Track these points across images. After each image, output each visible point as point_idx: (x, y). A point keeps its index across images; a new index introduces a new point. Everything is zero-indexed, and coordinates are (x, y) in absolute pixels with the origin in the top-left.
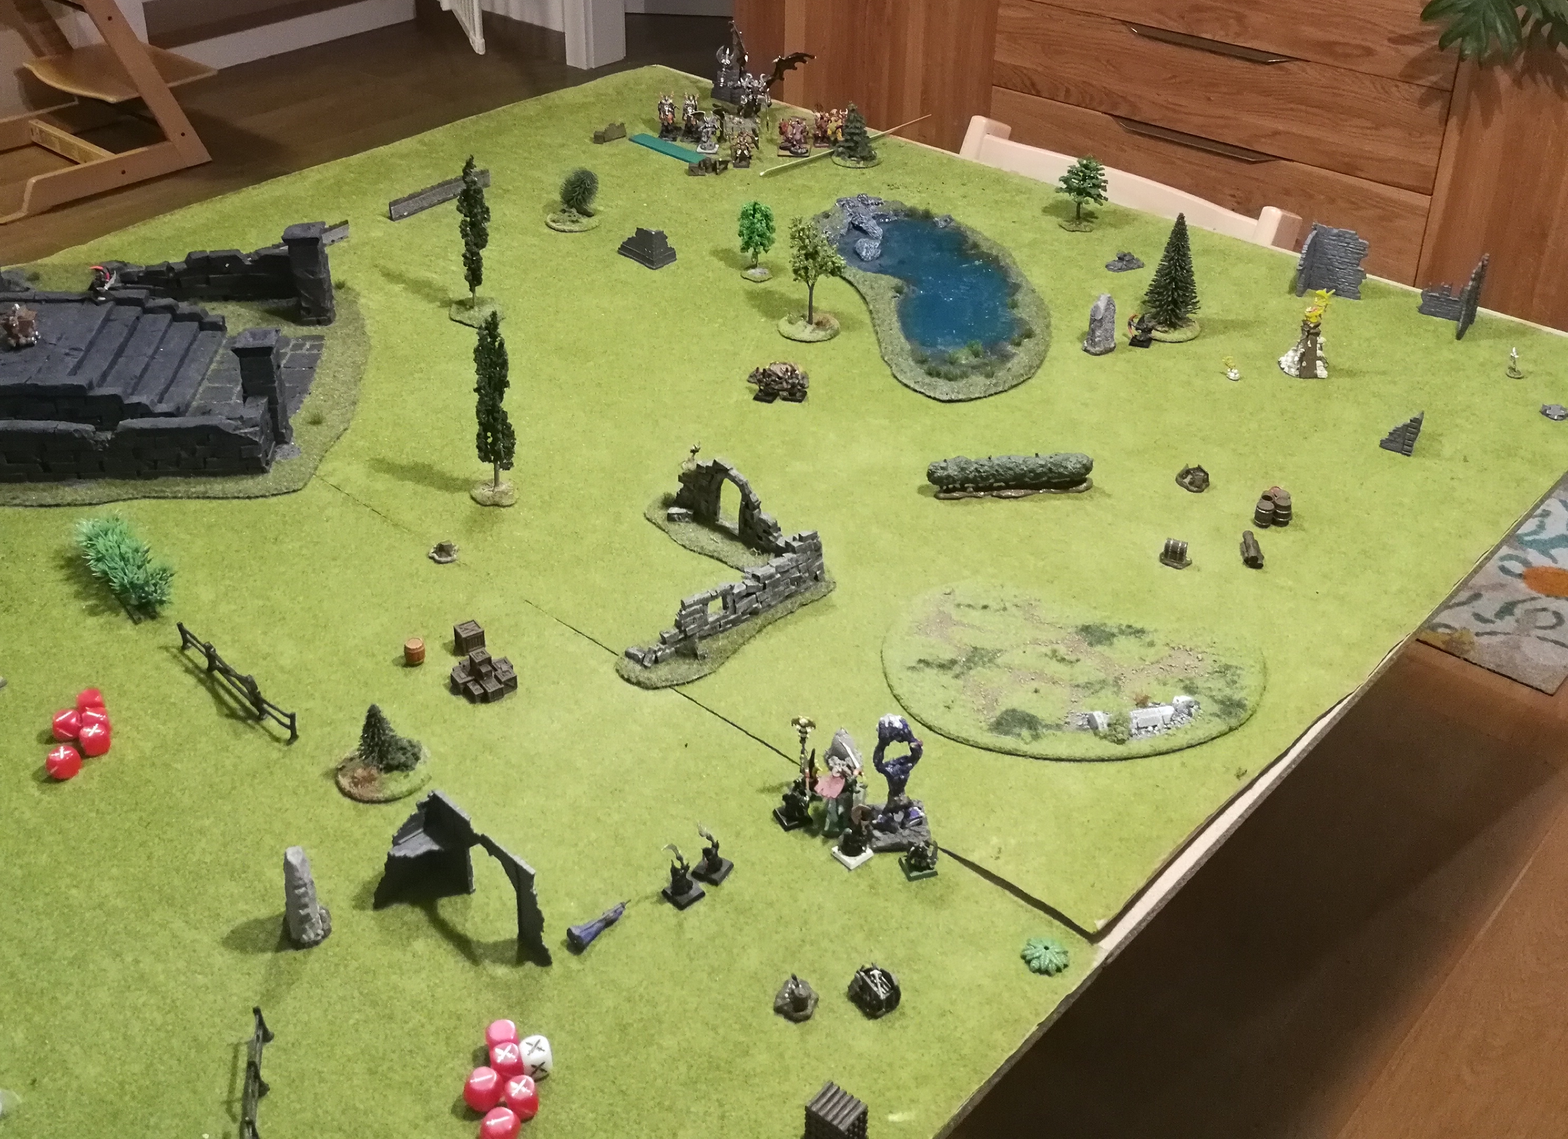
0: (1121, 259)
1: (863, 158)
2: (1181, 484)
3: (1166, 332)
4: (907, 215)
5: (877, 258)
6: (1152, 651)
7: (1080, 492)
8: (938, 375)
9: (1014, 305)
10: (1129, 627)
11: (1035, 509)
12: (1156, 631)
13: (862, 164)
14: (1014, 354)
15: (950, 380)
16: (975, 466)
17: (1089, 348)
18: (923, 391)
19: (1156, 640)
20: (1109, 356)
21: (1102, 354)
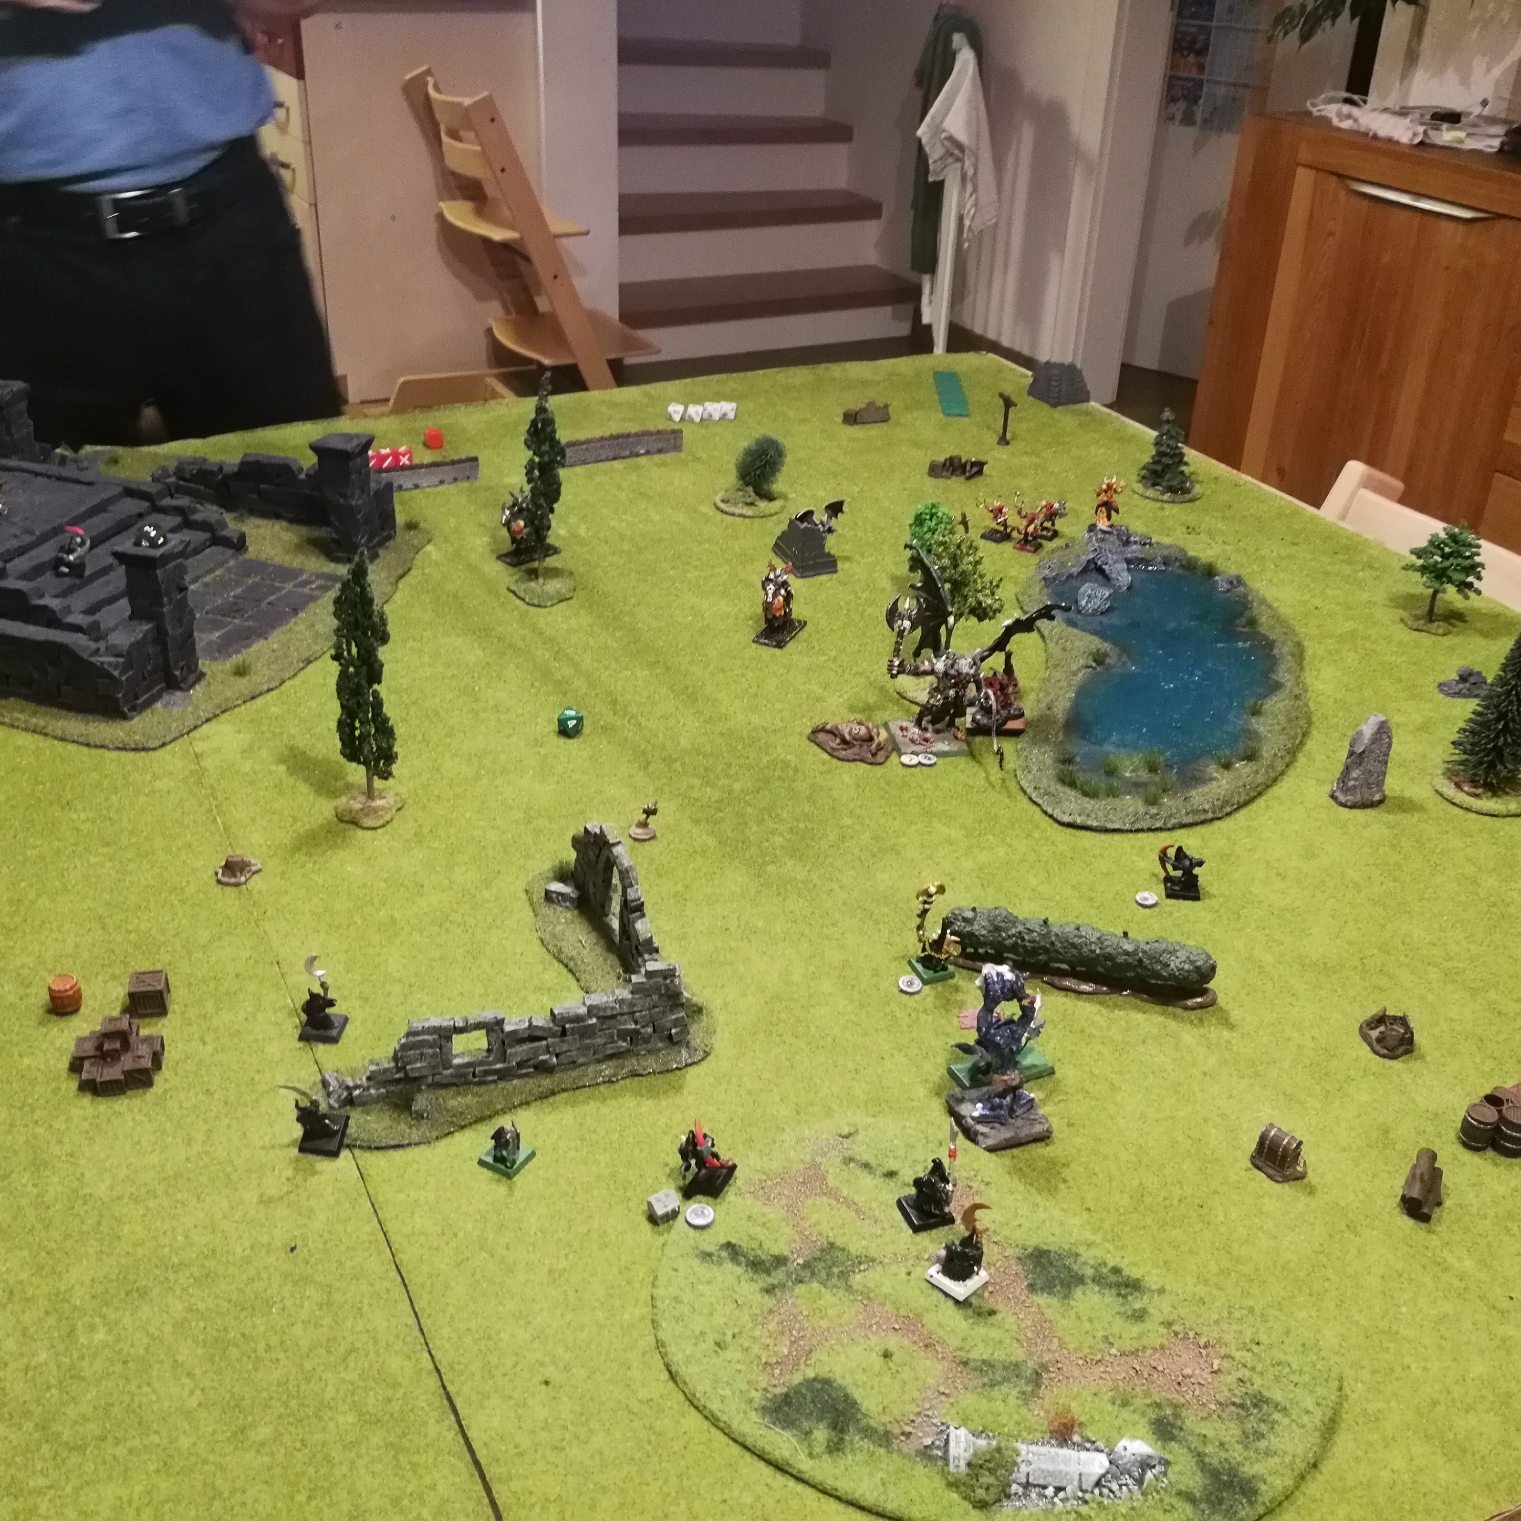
0: (1463, 678)
1: (1171, 490)
2: (1365, 1038)
3: (1476, 796)
4: (1182, 566)
5: (1102, 613)
6: (1135, 1329)
7: (1186, 1008)
8: (1072, 785)
9: (1256, 712)
10: (1116, 1271)
11: (1097, 1018)
12: (1161, 1291)
13: (1166, 497)
14: (1213, 779)
15: (1086, 794)
16: (1020, 928)
17: (1337, 794)
18: (1040, 801)
19: (1151, 1311)
20: (1370, 812)
21: (1359, 807)
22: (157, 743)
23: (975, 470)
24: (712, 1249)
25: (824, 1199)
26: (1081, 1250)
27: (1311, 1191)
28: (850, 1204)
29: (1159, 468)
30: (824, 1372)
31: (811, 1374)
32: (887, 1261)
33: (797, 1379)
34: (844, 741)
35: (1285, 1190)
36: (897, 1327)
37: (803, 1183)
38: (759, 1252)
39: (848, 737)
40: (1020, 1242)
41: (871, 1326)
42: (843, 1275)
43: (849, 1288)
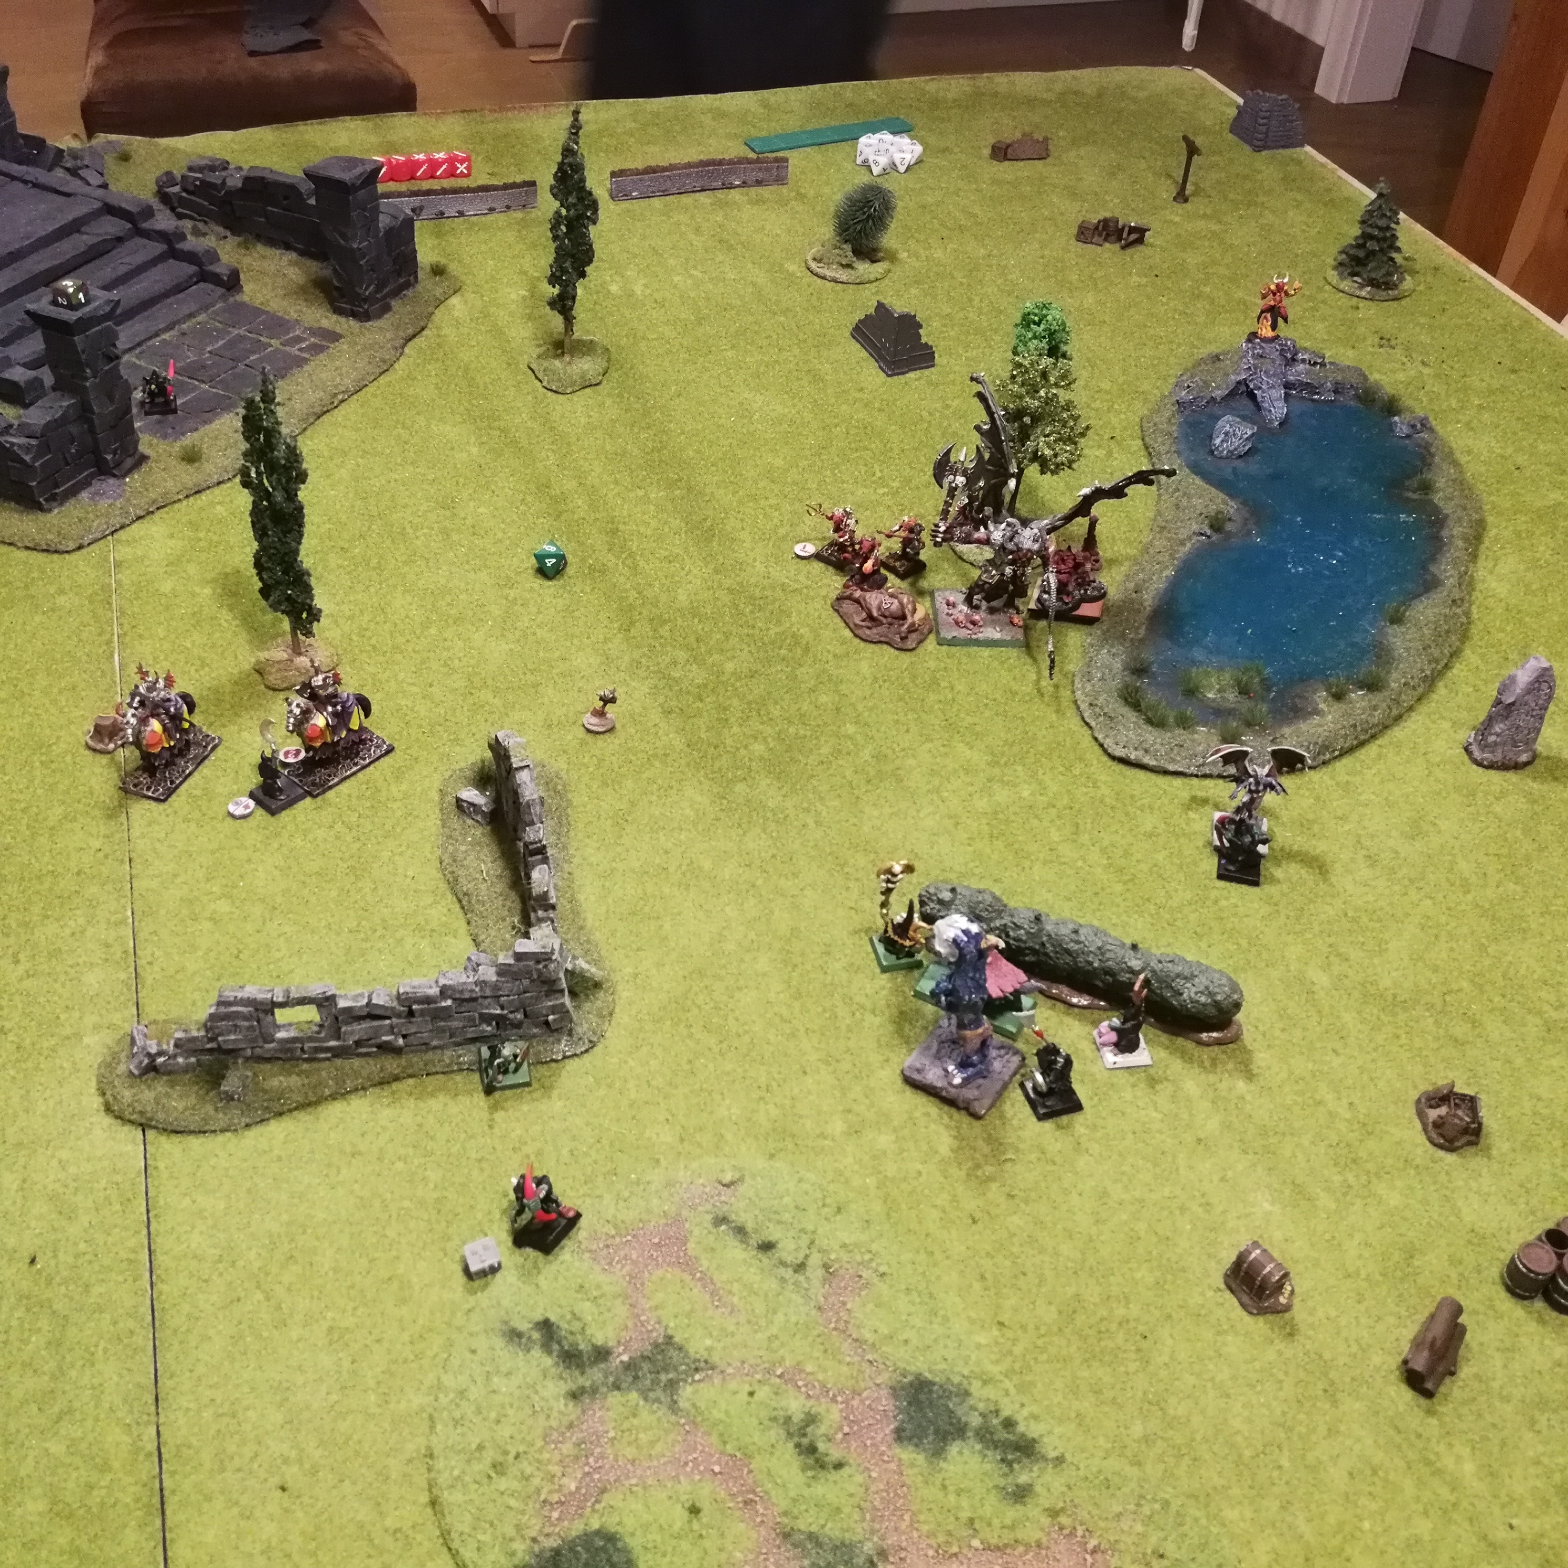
1: (1372, 283)
2: (1421, 1115)
4: (1357, 397)
6: (1012, 1513)
7: (1200, 1043)
8: (1136, 706)
9: (1396, 619)
10: (1009, 1424)
12: (1059, 1460)
13: (1365, 291)
14: (1317, 712)
15: (1149, 721)
16: (1009, 919)
17: (1474, 748)
18: (1093, 724)
19: (1038, 1489)
20: (1511, 776)
21: (1498, 768)
22: (71, 545)
23: (1133, 237)
24: (523, 1326)
25: (677, 1271)
26: (975, 1387)
27: (1291, 1333)
28: (706, 1281)
29: (1361, 254)
30: (611, 1523)
31: (595, 1525)
32: (730, 1370)
33: (577, 1528)
34: (870, 617)
35: (1258, 1326)
36: (717, 1469)
37: (658, 1245)
38: (579, 1337)
39: (875, 614)
40: (901, 1365)
41: (686, 1464)
42: (672, 1385)
43: (673, 1407)
